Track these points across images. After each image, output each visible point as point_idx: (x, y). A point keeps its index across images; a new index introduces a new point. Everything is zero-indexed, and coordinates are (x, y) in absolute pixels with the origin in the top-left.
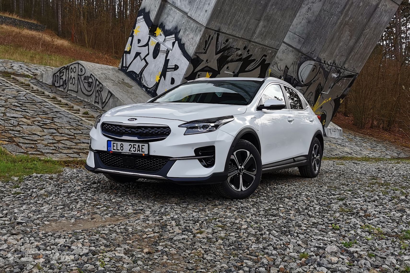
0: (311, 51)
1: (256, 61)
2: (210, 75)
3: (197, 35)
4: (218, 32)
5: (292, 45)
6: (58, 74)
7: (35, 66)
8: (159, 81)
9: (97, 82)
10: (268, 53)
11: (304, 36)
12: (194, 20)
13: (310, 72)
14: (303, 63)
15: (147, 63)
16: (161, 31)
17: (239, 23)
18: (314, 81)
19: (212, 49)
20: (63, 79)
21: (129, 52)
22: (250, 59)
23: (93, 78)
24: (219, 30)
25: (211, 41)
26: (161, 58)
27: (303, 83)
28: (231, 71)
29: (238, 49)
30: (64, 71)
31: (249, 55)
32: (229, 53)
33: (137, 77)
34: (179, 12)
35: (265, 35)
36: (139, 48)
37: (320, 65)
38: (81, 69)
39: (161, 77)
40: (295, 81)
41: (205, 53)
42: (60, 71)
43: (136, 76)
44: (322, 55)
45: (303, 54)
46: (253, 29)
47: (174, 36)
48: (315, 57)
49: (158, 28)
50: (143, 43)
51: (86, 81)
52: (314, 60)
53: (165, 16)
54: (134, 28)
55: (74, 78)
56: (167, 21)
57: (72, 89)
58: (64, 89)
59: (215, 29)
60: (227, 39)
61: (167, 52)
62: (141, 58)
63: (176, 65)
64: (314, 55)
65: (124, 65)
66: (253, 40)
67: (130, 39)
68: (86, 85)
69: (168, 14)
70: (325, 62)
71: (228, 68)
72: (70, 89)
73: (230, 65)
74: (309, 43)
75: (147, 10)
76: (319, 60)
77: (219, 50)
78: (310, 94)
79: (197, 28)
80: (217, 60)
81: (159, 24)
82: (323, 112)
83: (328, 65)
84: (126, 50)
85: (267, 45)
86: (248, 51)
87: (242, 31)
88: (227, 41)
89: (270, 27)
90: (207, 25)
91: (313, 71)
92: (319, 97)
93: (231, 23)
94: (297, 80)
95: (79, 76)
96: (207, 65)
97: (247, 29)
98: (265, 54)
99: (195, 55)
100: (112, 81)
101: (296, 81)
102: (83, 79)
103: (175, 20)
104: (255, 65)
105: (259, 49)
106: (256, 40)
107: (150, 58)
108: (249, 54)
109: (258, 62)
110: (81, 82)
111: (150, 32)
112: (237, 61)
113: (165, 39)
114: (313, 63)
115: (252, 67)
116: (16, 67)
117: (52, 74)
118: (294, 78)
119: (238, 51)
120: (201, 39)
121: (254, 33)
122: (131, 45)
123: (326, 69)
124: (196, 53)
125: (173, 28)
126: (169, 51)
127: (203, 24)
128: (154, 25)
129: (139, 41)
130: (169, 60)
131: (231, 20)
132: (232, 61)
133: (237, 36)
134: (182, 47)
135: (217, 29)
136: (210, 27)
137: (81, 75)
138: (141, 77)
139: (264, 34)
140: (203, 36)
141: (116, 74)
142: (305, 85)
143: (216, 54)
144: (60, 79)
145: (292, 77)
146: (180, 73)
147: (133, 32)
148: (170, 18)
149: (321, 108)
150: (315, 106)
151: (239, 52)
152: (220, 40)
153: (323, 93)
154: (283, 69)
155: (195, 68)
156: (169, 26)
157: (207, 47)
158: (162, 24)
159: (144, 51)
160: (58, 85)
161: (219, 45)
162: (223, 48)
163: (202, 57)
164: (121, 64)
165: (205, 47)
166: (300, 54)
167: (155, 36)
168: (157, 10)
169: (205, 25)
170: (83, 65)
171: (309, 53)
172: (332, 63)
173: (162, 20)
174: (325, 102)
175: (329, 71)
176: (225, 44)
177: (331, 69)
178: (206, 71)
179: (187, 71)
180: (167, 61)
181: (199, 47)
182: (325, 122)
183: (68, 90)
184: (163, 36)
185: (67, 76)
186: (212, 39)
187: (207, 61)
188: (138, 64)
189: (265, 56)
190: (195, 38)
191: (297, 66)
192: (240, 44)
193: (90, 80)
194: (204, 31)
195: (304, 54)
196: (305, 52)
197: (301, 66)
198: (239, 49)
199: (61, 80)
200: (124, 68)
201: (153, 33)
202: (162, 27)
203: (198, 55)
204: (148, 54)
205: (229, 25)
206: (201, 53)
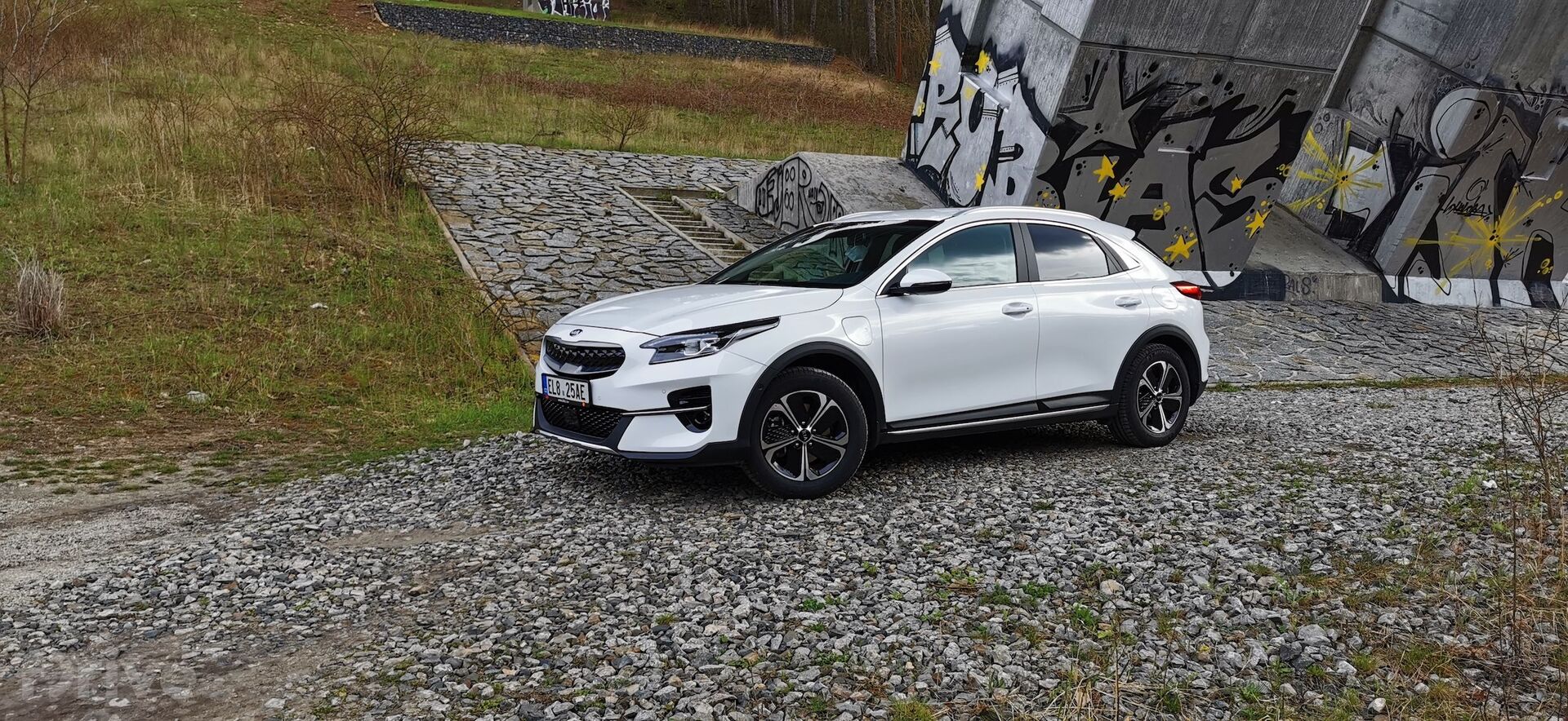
0: (1467, 60)
1: (1260, 110)
2: (1115, 163)
3: (1060, 64)
4: (1123, 49)
5: (1414, 46)
6: (764, 185)
7: (748, 163)
8: (983, 186)
9: (833, 202)
10: (1300, 85)
11: (1449, 14)
12: (1055, 26)
13: (1466, 122)
14: (1444, 96)
15: (957, 144)
16: (988, 59)
17: (1185, 16)
18: (1485, 147)
19: (1109, 92)
20: (772, 196)
21: (920, 120)
22: (1240, 106)
23: (826, 193)
24: (1124, 42)
25: (1102, 76)
26: (987, 127)
27: (1443, 156)
28: (1178, 147)
29: (1192, 86)
30: (775, 177)
31: (1233, 96)
32: (1165, 98)
33: (937, 180)
34: (1027, 6)
35: (1282, 37)
36: (941, 106)
37: (1500, 97)
38: (804, 171)
39: (985, 178)
40: (1421, 151)
41: (1090, 107)
42: (768, 179)
43: (935, 177)
44: (1503, 67)
45: (1444, 69)
46: (1237, 24)
47: (1015, 69)
48: (1479, 75)
49: (982, 52)
50: (949, 93)
51: (814, 201)
52: (1478, 86)
53: (997, 21)
54: (930, 59)
55: (792, 193)
56: (1001, 31)
57: (789, 220)
58: (776, 220)
59: (1110, 42)
60: (1153, 64)
61: (999, 113)
62: (945, 132)
63: (1017, 146)
64: (1475, 71)
65: (912, 152)
66: (1240, 55)
67: (923, 84)
68: (813, 209)
69: (1004, 15)
70: (1518, 86)
71: (1168, 138)
72: (785, 220)
73: (1170, 129)
74: (1460, 35)
75: (955, 11)
76: (1496, 85)
77: (1131, 94)
78: (1478, 187)
79: (1062, 46)
80: (1129, 122)
81: (985, 41)
82: (1538, 236)
83: (1535, 94)
84: (914, 114)
85: (1292, 62)
86: (1230, 85)
87: (1201, 36)
88: (1153, 68)
89: (1293, 12)
90: (1084, 34)
91: (1476, 117)
92: (1515, 191)
93: (1158, 18)
94: (1426, 148)
95: (801, 190)
96: (1099, 137)
97: (1218, 28)
98: (1289, 86)
99: (1058, 116)
100: (870, 197)
101: (1424, 150)
102: (807, 195)
103: (1018, 28)
104: (1256, 121)
105: (1266, 75)
106: (1252, 54)
107: (963, 131)
108: (1231, 93)
109: (1266, 112)
110: (804, 202)
111: (963, 64)
112: (1196, 116)
113: (997, 79)
114: (1473, 93)
115: (1248, 127)
116: (699, 172)
117: (755, 187)
118: (1418, 143)
119: (1195, 91)
120: (1070, 74)
121: (1241, 33)
122: (925, 100)
123: (1527, 107)
124: (1061, 111)
125: (1013, 48)
126: (1002, 111)
127: (1075, 34)
128: (970, 46)
129: (941, 88)
130: (1002, 131)
131: (1157, 10)
132: (1179, 118)
133: (1185, 49)
134: (1029, 96)
135: (1116, 42)
136: (1093, 40)
137: (804, 187)
138: (946, 180)
139: (1278, 33)
140: (1078, 63)
141: (889, 177)
142: (1453, 161)
143: (1123, 108)
144: (769, 196)
145: (1413, 139)
146: (1026, 165)
147: (929, 66)
148: (1007, 25)
149: (1529, 222)
150: (1502, 219)
151: (1200, 93)
152: (1130, 67)
153: (1530, 177)
154: (1389, 120)
155: (1063, 150)
156: (1004, 46)
157: (1093, 90)
158: (990, 40)
159: (951, 113)
160: (765, 212)
161: (1131, 82)
162: (1143, 89)
163: (1079, 118)
164: (905, 150)
165: (1087, 94)
166: (1436, 70)
167: (978, 73)
168: (976, 7)
169: (1079, 37)
170: (808, 162)
171: (1463, 66)
172: (1549, 86)
173: (990, 30)
174: (1539, 204)
175: (1540, 111)
176: (1149, 76)
177: (1546, 107)
178: (1100, 154)
179: (1042, 159)
180: (998, 136)
181: (1068, 94)
182: (1551, 264)
183: (782, 223)
184: (993, 71)
185: (780, 188)
186: (1105, 68)
187: (1098, 127)
188: (939, 147)
189: (1292, 92)
190: (1057, 72)
191: (1426, 107)
192: (1200, 71)
193: (820, 198)
194: (1079, 51)
195: (1448, 70)
196: (1450, 64)
197: (1438, 107)
198: (1199, 85)
199: (770, 199)
200: (913, 160)
201: (971, 67)
202: (991, 48)
203: (1067, 115)
204: (959, 121)
205: (1154, 25)
206: (1078, 109)
